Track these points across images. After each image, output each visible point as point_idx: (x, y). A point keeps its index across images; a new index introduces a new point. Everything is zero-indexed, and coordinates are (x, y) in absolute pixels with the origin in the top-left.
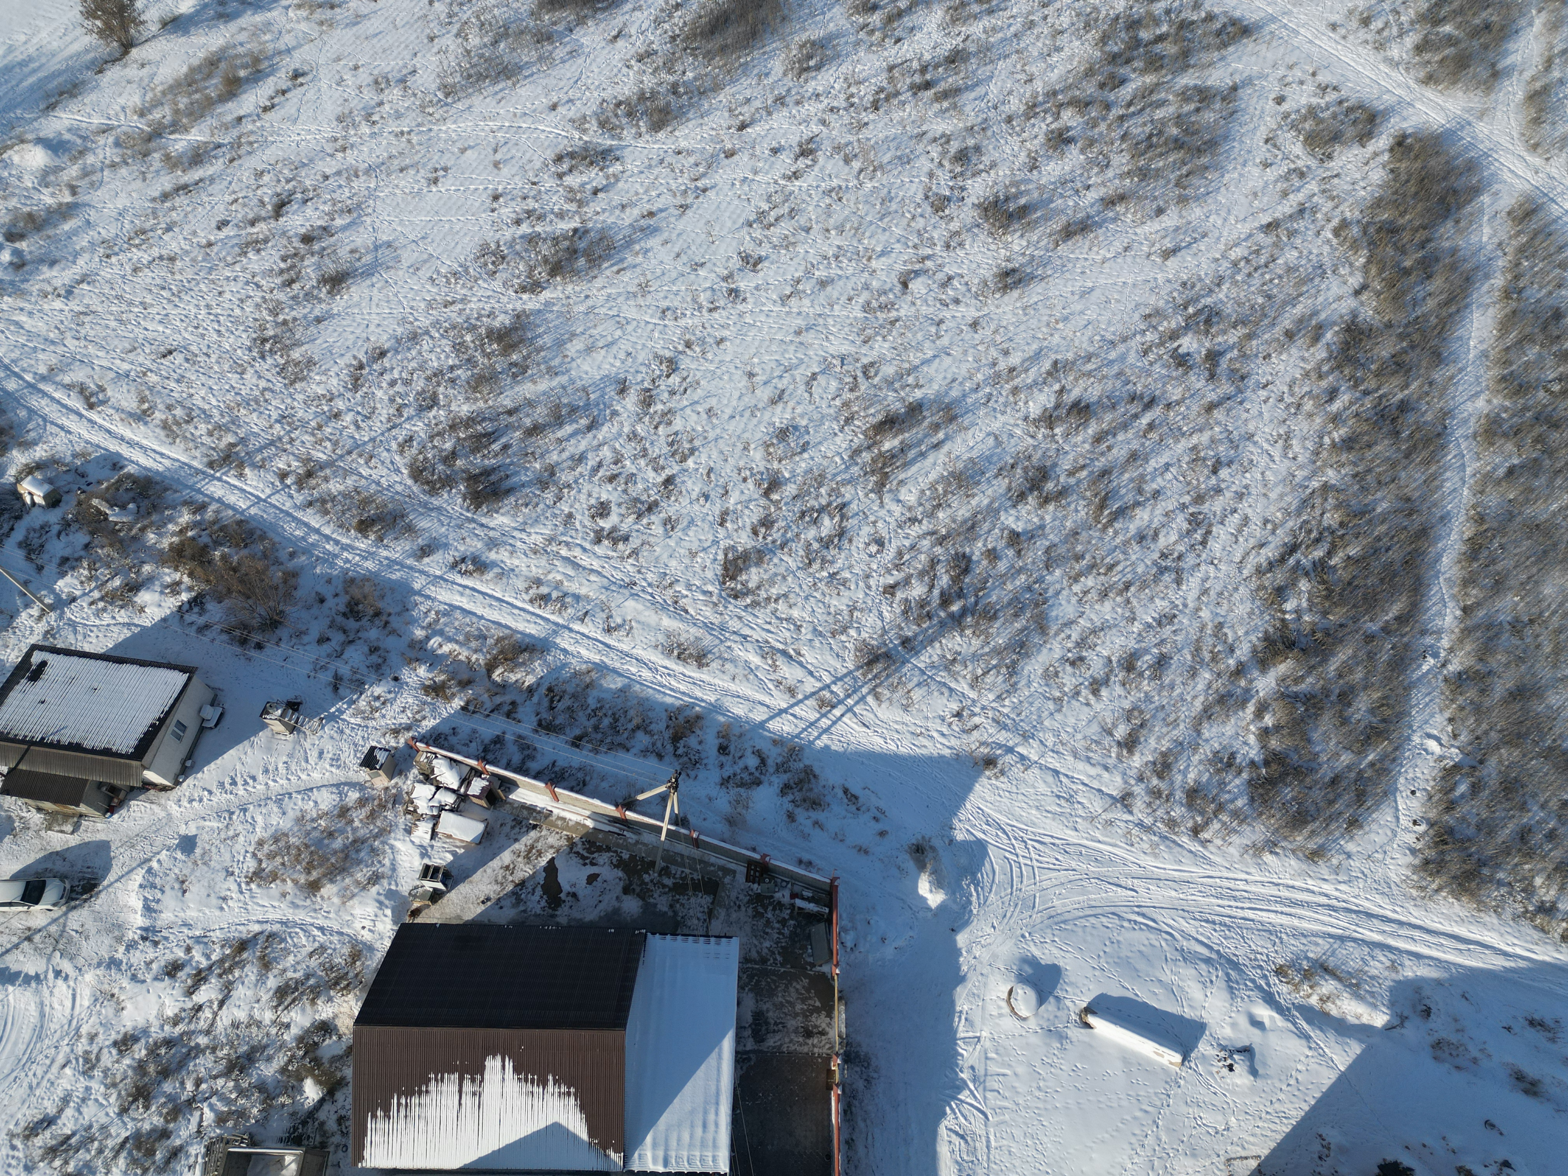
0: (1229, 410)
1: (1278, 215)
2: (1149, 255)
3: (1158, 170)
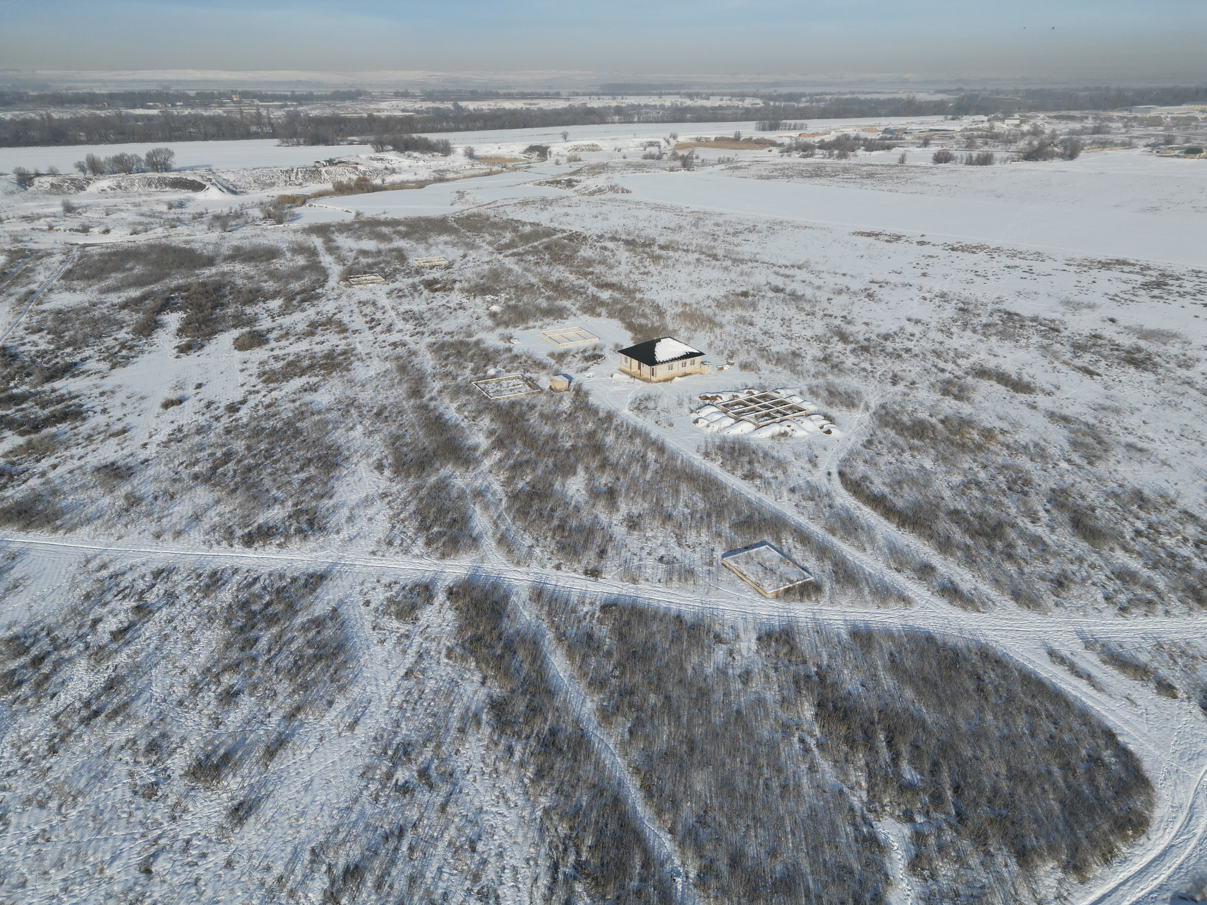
0: (456, 802)
1: (408, 665)
2: (339, 734)
3: (313, 679)
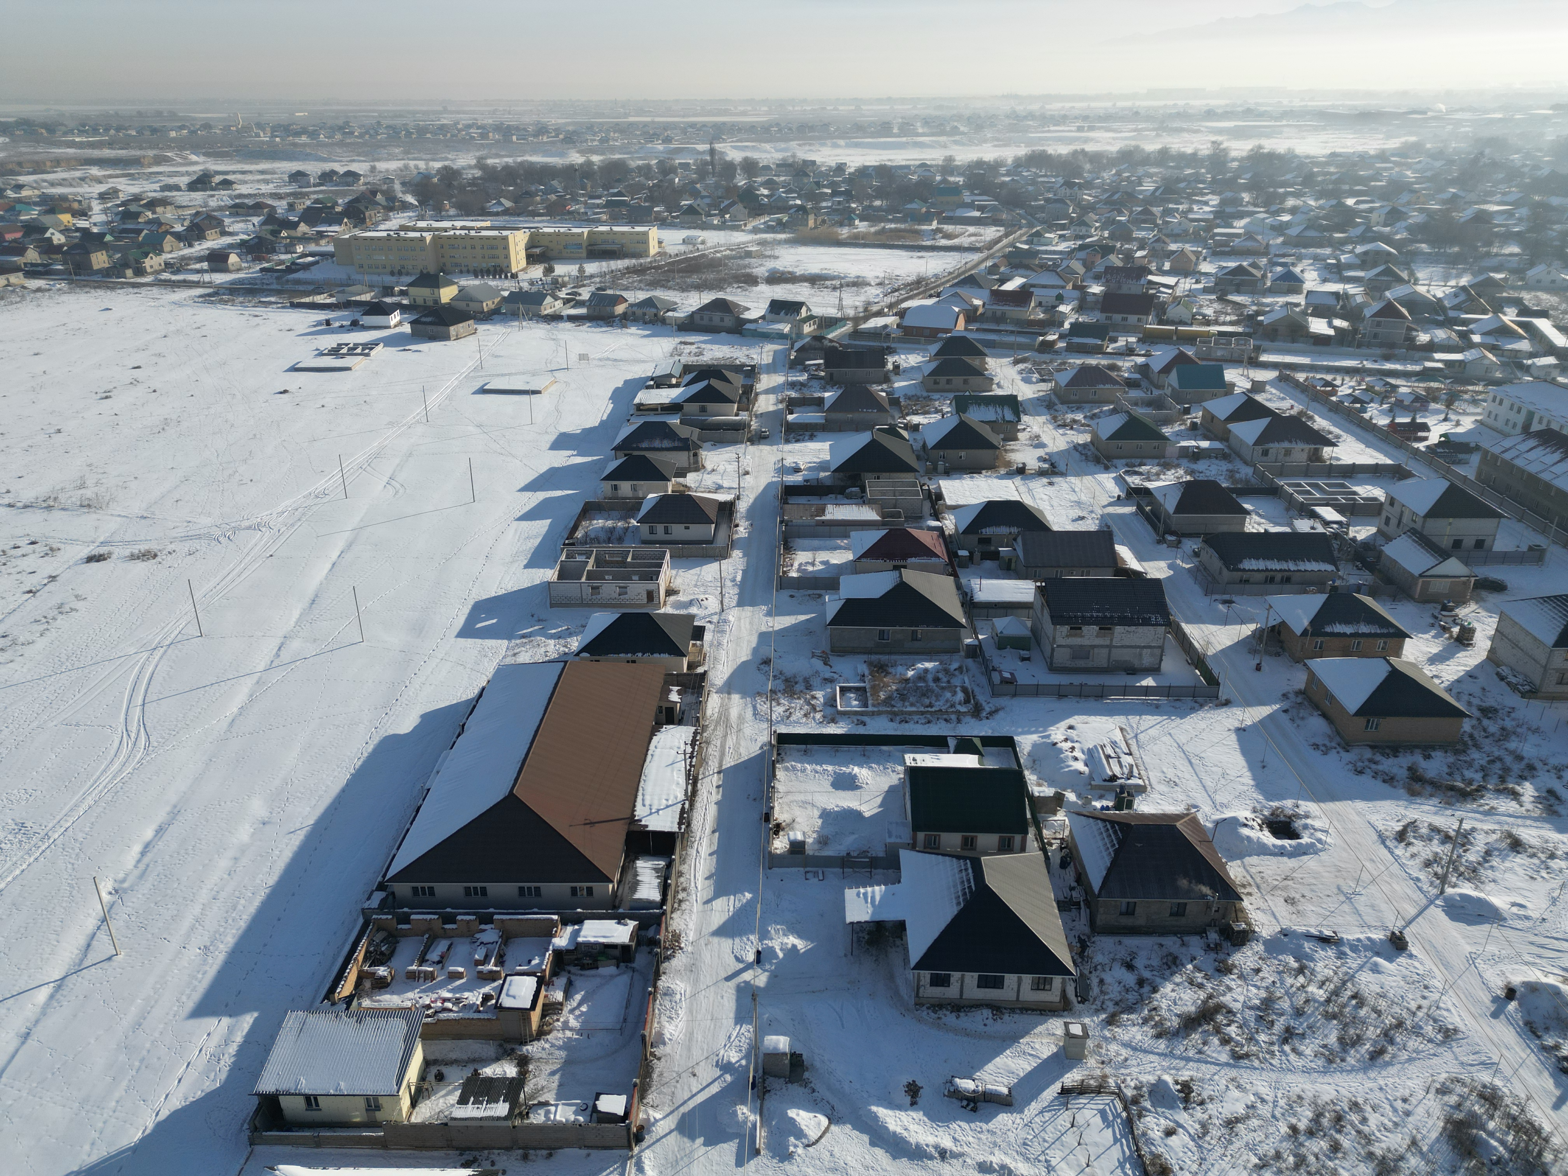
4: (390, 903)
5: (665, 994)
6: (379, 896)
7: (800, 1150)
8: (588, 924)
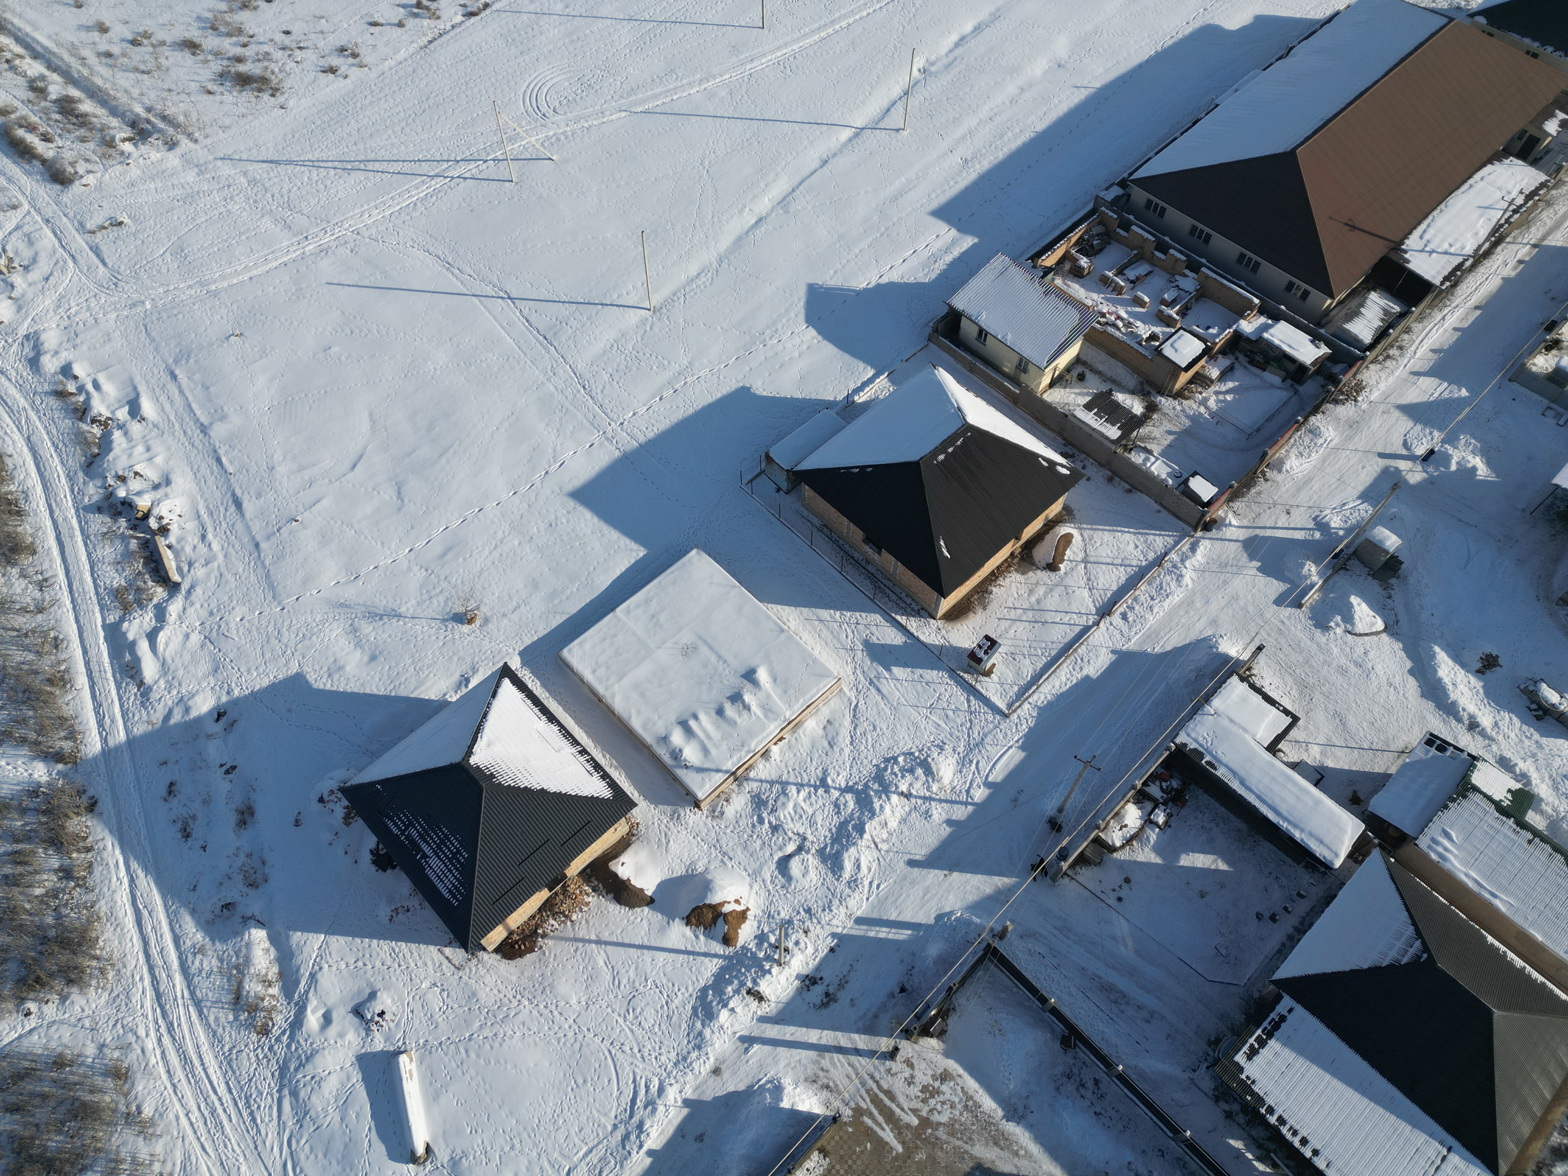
4: (1122, 203)
5: (1311, 431)
6: (1116, 191)
7: (1339, 631)
8: (1283, 325)
